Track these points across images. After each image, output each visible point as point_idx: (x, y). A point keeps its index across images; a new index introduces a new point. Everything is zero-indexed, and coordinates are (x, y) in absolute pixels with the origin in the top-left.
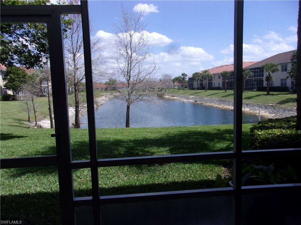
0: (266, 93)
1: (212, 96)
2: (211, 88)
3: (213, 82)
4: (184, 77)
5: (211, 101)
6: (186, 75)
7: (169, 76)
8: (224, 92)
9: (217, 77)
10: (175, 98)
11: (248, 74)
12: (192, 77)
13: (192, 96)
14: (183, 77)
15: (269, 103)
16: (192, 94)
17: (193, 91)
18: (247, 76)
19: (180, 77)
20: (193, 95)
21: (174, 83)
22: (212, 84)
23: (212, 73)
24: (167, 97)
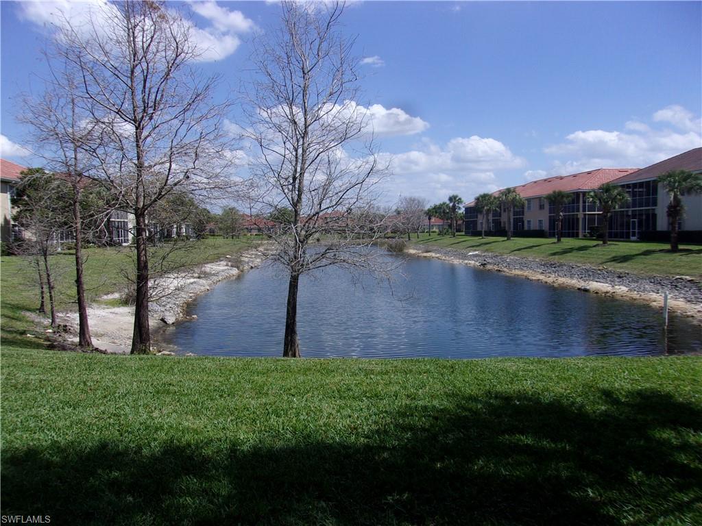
0: (668, 247)
1: (524, 253)
2: (521, 232)
3: (526, 218)
4: (454, 206)
5: (523, 266)
6: (460, 199)
7: (419, 202)
8: (554, 243)
9: (535, 205)
10: (433, 254)
11: (618, 197)
12: (473, 204)
13: (475, 250)
14: (451, 205)
15: (683, 275)
16: (473, 246)
17: (476, 240)
18: (616, 202)
19: (444, 203)
20: (475, 248)
21: (430, 219)
22: (523, 222)
23: (523, 195)
24: (412, 251)
